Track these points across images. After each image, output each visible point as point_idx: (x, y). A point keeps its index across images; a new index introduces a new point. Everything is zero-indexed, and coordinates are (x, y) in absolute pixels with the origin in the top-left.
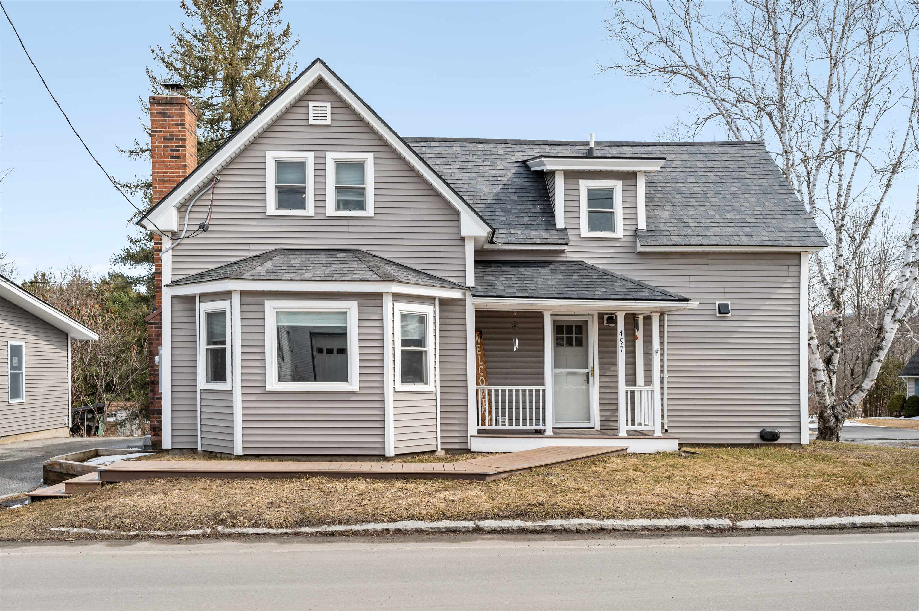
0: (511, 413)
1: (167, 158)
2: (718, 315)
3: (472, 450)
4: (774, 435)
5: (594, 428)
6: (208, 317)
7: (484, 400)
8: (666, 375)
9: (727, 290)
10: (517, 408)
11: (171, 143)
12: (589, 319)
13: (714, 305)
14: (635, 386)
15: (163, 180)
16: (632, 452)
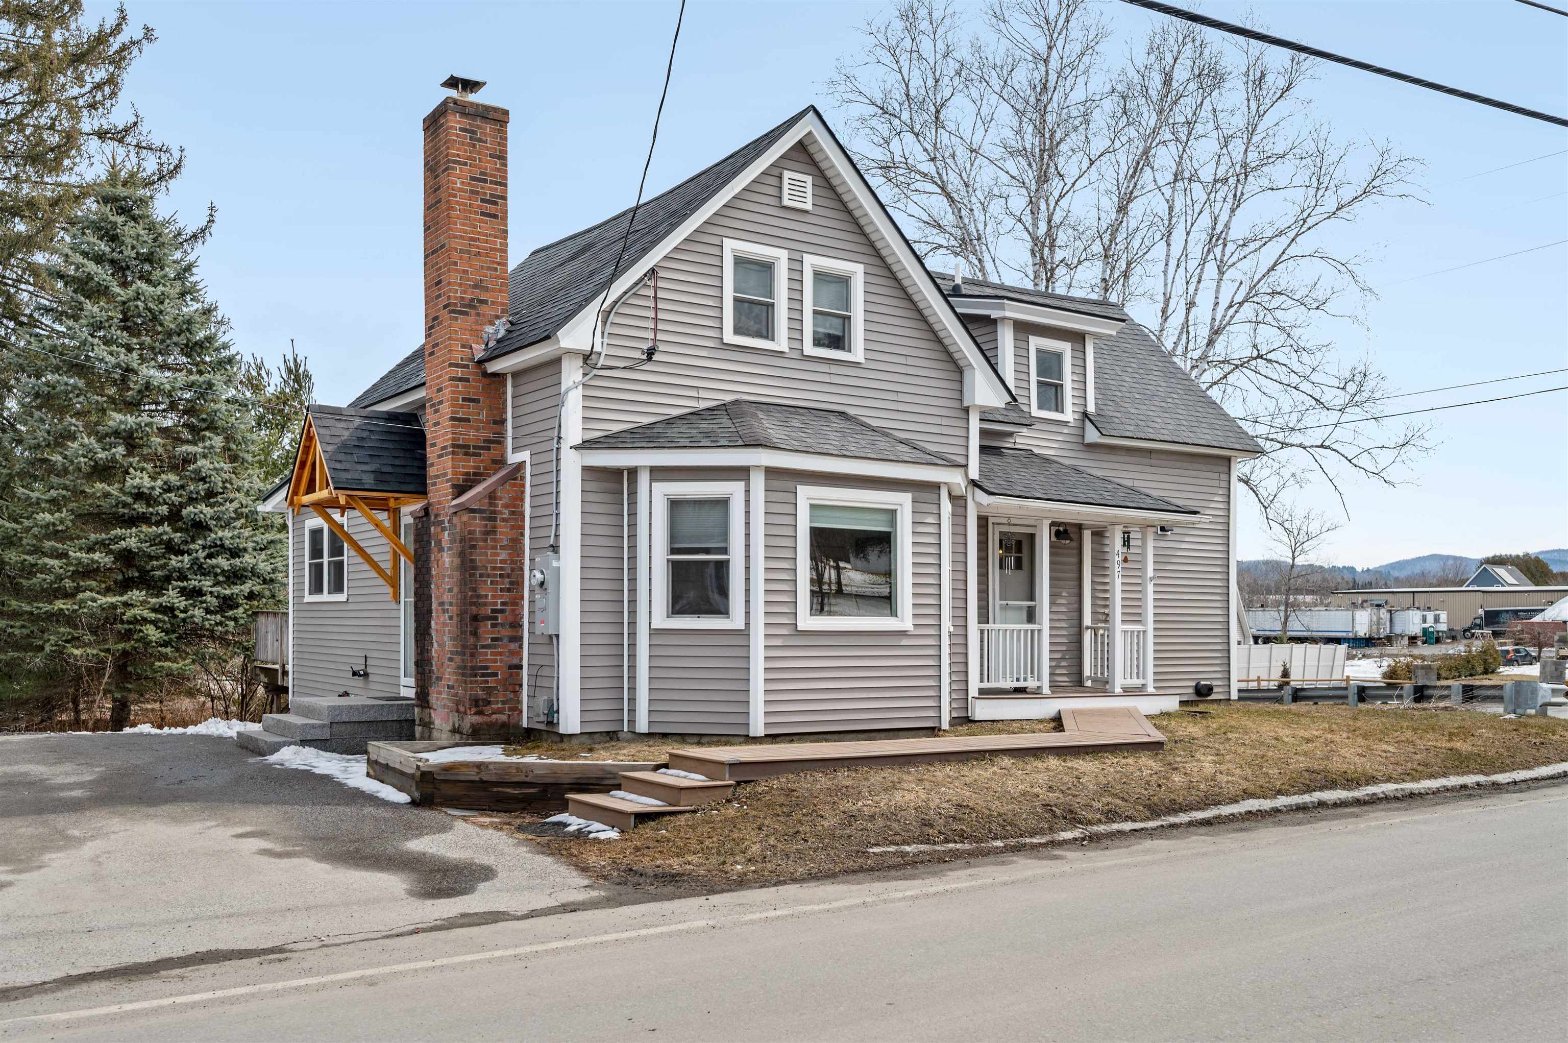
1: (475, 213)
3: (973, 719)
4: (1209, 689)
6: (671, 506)
11: (482, 188)
15: (469, 252)
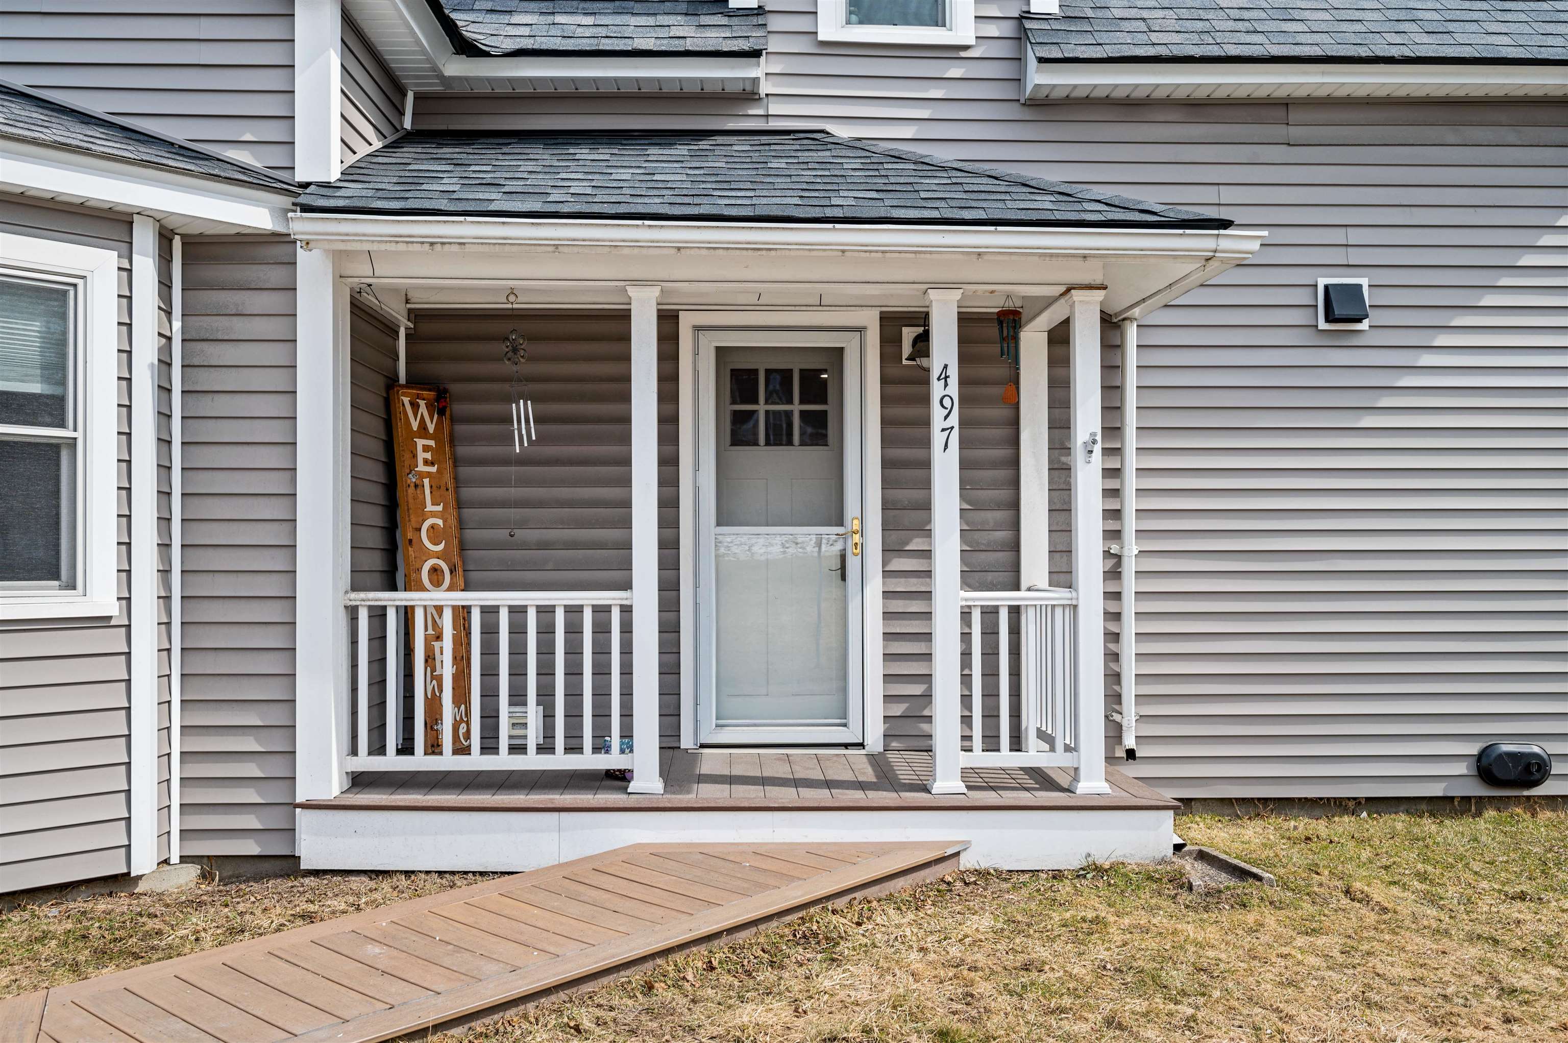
0: (546, 696)
2: (1323, 325)
3: (304, 866)
4: (1528, 767)
5: (861, 745)
7: (437, 645)
8: (1131, 547)
9: (1355, 236)
10: (574, 672)
12: (850, 344)
13: (1310, 290)
14: (1018, 588)
16: (984, 865)
